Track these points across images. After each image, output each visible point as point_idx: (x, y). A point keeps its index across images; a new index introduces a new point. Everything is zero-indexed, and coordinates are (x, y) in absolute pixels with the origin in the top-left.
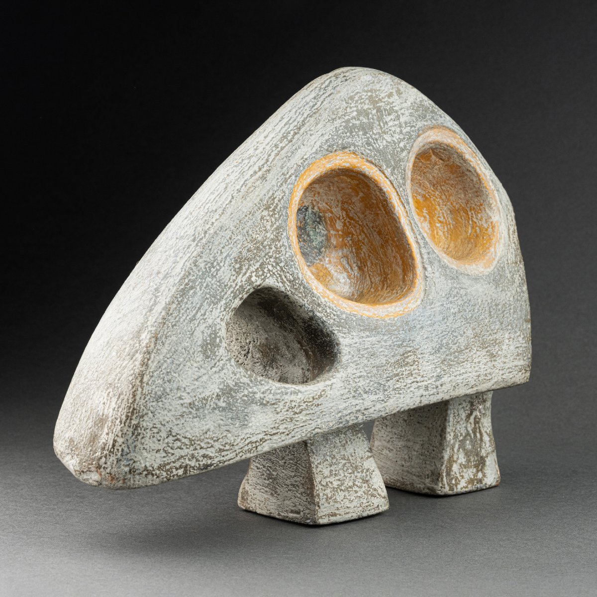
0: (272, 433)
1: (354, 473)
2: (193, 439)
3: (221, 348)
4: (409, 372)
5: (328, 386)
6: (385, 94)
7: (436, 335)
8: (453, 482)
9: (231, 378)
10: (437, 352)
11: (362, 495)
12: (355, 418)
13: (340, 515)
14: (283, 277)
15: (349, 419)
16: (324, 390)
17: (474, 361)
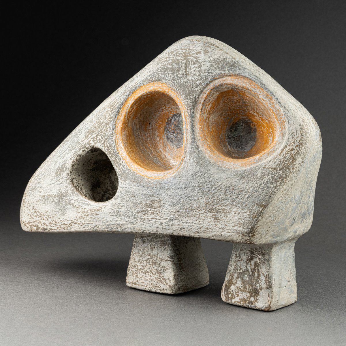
0: (74, 222)
1: (153, 265)
2: (41, 214)
3: (65, 173)
4: (152, 212)
5: (104, 206)
6: (195, 52)
7: (177, 196)
8: (230, 296)
9: (64, 189)
10: (174, 205)
11: (154, 279)
12: (116, 228)
13: (138, 285)
14: (105, 144)
15: (113, 227)
16: (101, 208)
17: (200, 218)
